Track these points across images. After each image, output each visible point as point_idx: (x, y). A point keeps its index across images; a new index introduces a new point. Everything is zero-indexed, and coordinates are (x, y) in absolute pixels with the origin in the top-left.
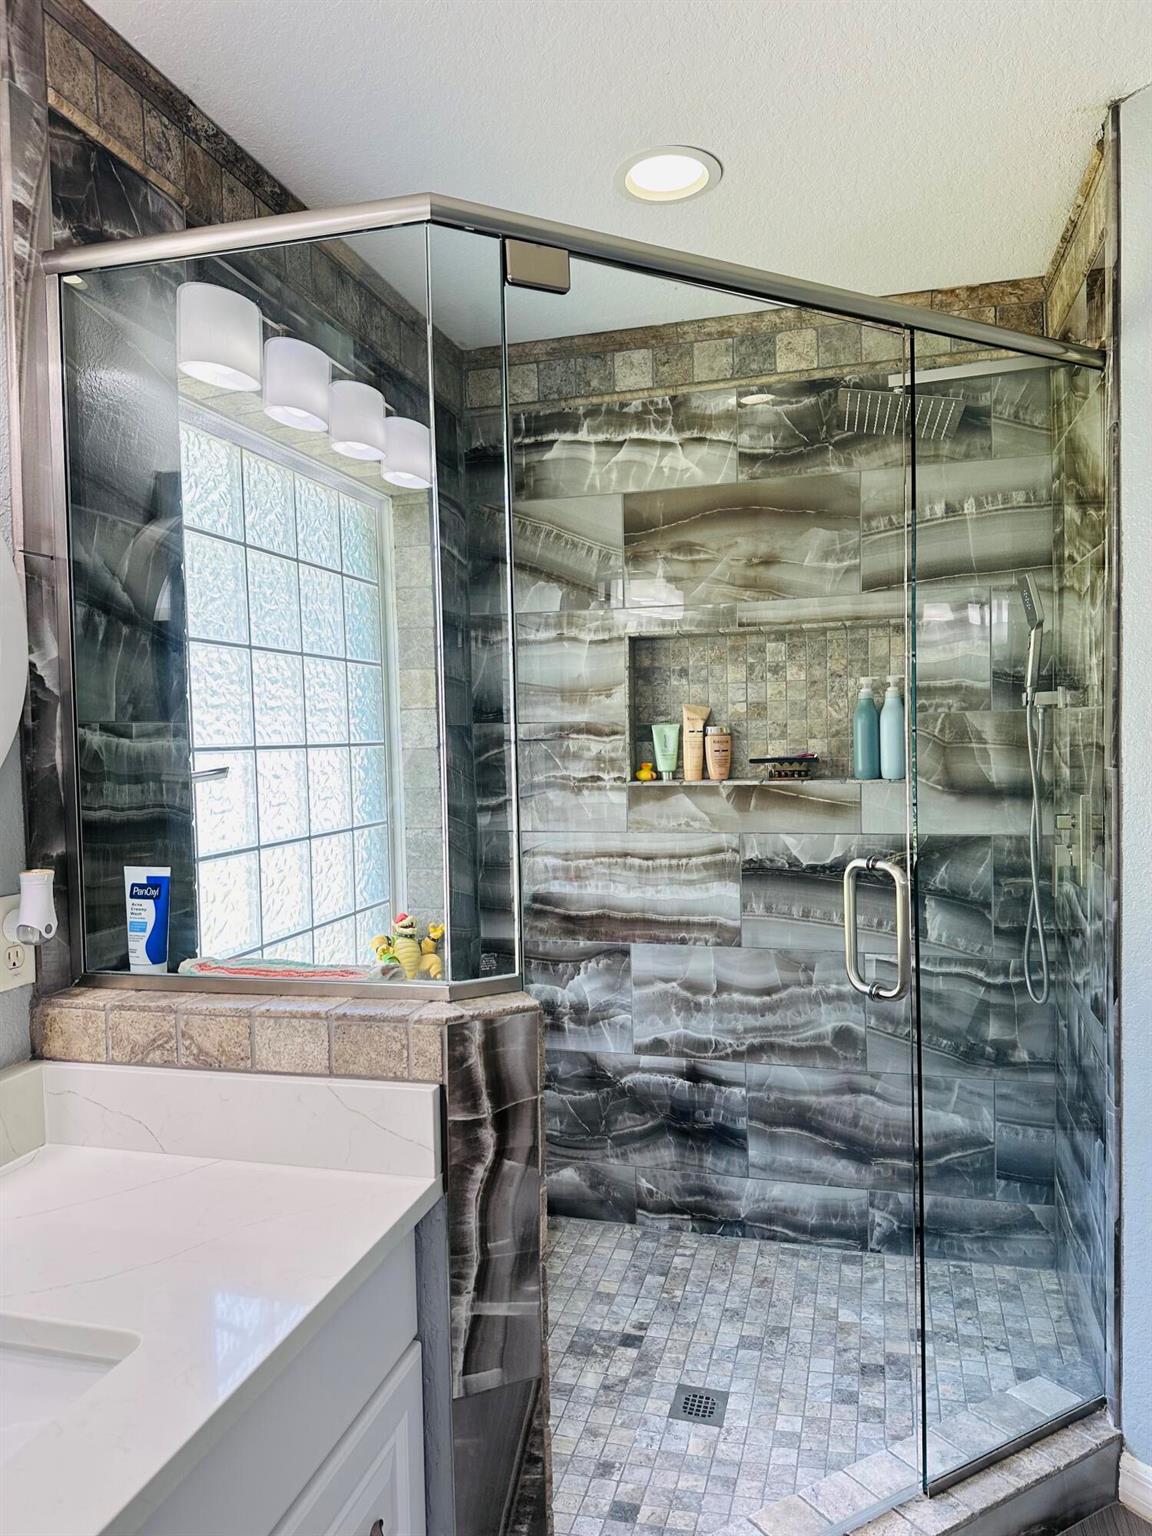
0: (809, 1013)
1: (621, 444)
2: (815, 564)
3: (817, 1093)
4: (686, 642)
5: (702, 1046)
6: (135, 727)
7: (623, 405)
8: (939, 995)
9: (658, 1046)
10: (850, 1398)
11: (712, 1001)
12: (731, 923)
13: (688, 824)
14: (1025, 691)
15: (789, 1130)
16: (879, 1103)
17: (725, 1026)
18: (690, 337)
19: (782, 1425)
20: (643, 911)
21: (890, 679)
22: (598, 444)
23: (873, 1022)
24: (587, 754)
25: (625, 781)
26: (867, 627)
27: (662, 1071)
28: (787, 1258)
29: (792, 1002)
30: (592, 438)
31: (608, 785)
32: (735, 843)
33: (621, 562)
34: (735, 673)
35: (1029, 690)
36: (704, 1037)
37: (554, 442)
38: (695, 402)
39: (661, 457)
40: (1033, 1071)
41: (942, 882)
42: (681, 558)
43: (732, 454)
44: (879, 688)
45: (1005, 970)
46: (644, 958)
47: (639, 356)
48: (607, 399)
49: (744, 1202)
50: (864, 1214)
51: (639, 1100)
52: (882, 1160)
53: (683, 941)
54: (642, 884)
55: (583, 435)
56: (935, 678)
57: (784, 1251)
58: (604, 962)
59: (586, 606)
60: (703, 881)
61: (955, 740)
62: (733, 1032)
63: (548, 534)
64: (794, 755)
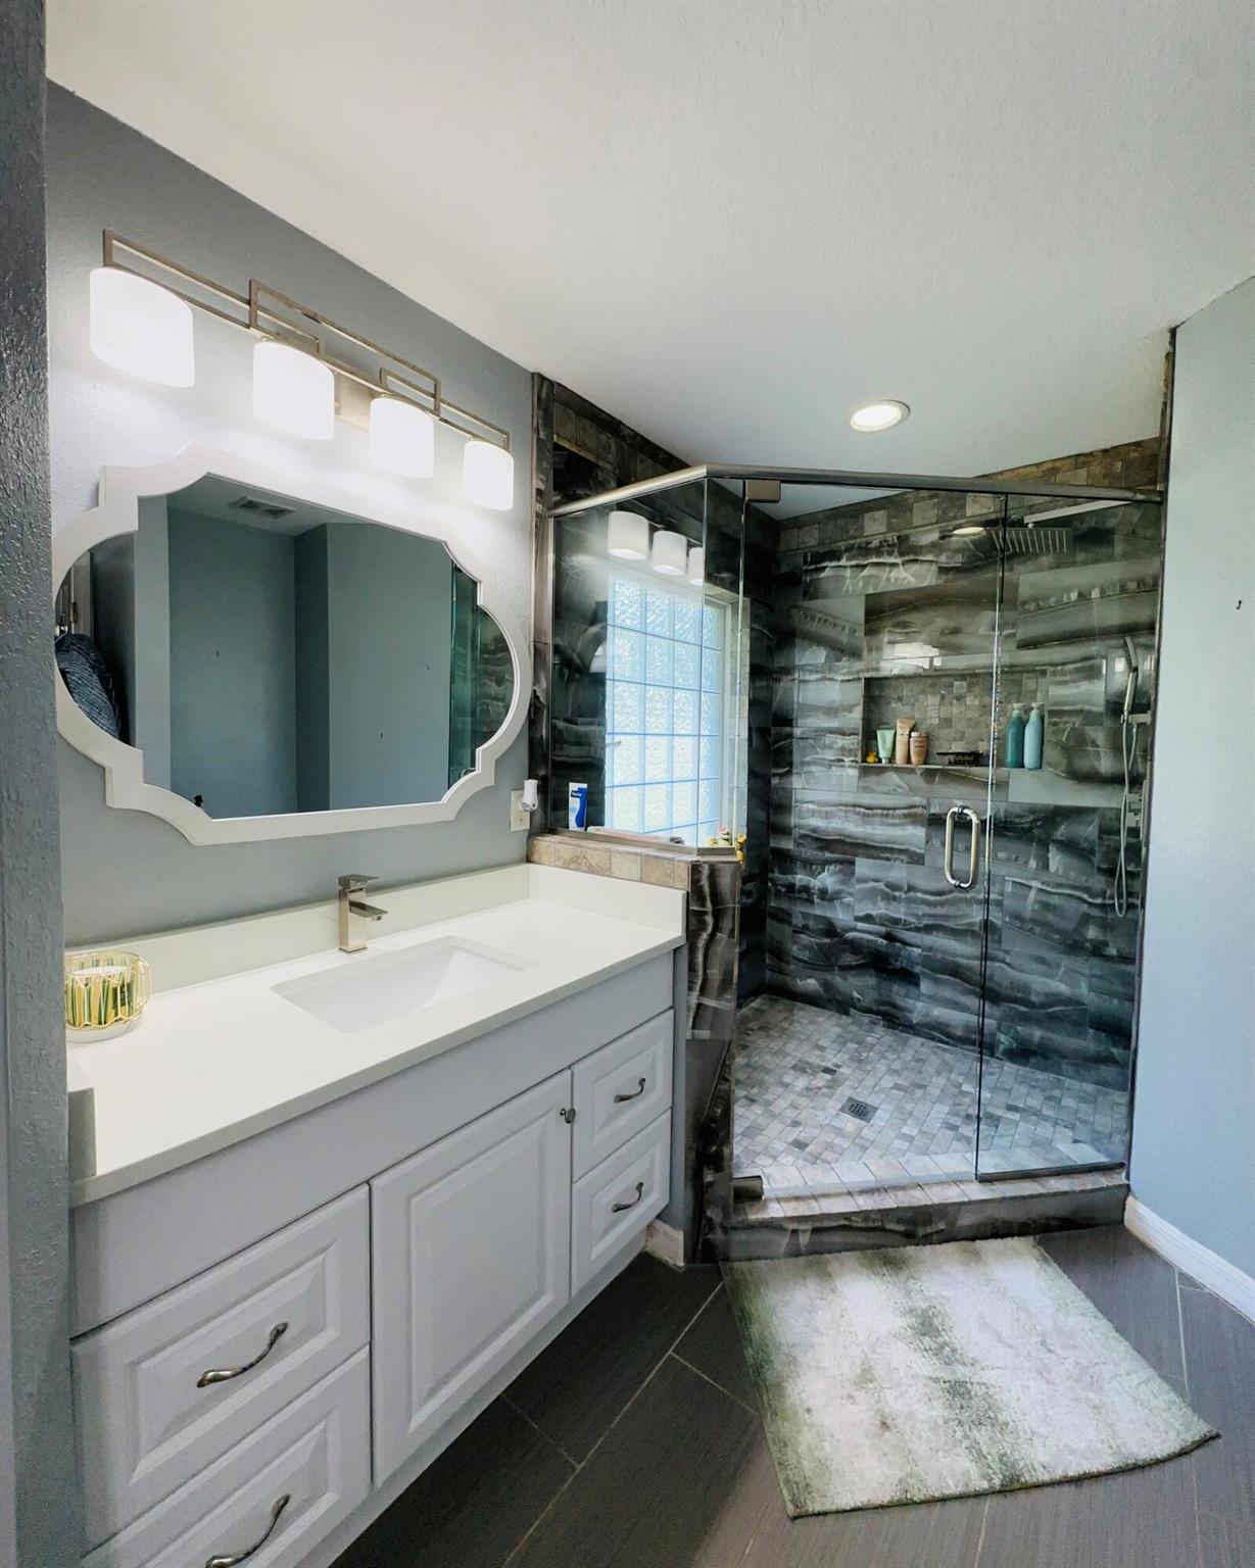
0: (964, 909)
1: (865, 566)
2: (985, 633)
3: (968, 958)
4: (902, 681)
5: (896, 921)
6: (580, 720)
7: (868, 543)
8: (1055, 907)
9: (868, 919)
10: (955, 1128)
11: (903, 896)
12: (918, 851)
13: (895, 790)
14: (1123, 713)
15: (947, 977)
16: (1008, 969)
17: (911, 912)
18: (912, 501)
19: (905, 1130)
20: (864, 839)
21: (1034, 705)
22: (851, 566)
23: (1007, 919)
24: (836, 746)
25: (857, 762)
26: (1022, 672)
27: (869, 933)
28: (940, 1052)
29: (954, 902)
30: (849, 564)
31: (847, 764)
32: (924, 802)
33: (863, 633)
34: (933, 701)
35: (1126, 713)
36: (897, 916)
37: (825, 568)
38: (912, 539)
39: (890, 572)
40: (1119, 962)
41: (1062, 835)
42: (899, 631)
43: (934, 568)
44: (1028, 711)
45: (1103, 895)
46: (863, 866)
47: (880, 514)
48: (858, 540)
49: (915, 1015)
50: (993, 1035)
51: (855, 947)
52: (1007, 1004)
53: (888, 859)
54: (865, 823)
55: (843, 562)
56: (1065, 705)
57: (937, 1047)
58: (839, 867)
59: (839, 660)
60: (902, 824)
61: (1077, 744)
62: (916, 916)
63: (820, 619)
64: (966, 751)
